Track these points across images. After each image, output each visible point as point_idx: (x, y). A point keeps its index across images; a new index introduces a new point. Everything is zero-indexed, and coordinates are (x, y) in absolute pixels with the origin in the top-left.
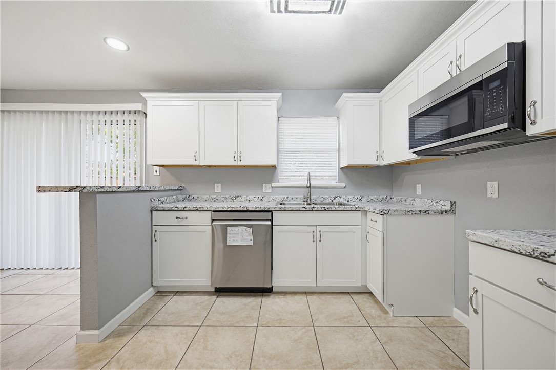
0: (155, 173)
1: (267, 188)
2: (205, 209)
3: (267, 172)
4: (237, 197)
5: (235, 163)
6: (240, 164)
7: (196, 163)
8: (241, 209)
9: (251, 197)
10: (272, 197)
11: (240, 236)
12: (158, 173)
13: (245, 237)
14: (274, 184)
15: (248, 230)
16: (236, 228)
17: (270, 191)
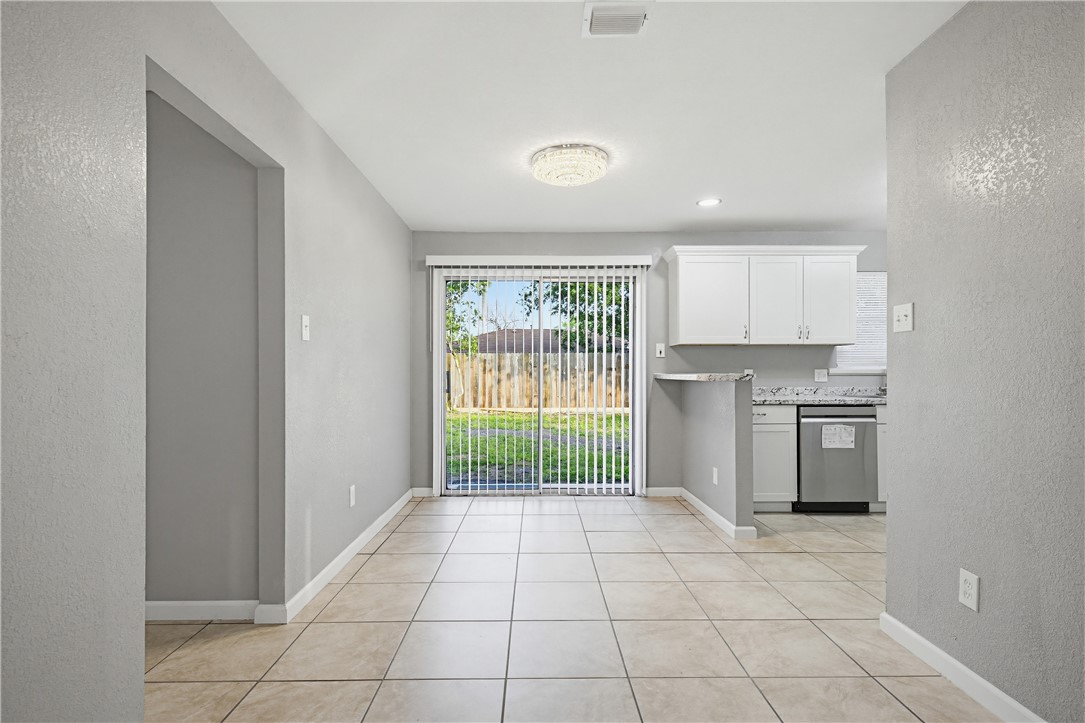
0: (658, 355)
1: (821, 376)
2: (790, 403)
3: (823, 354)
4: (779, 389)
5: (800, 342)
6: (807, 342)
7: (746, 342)
8: (837, 403)
9: (800, 389)
10: (830, 389)
11: (838, 436)
12: (663, 355)
13: (844, 438)
14: (832, 371)
15: (849, 430)
16: (833, 427)
17: (826, 379)
